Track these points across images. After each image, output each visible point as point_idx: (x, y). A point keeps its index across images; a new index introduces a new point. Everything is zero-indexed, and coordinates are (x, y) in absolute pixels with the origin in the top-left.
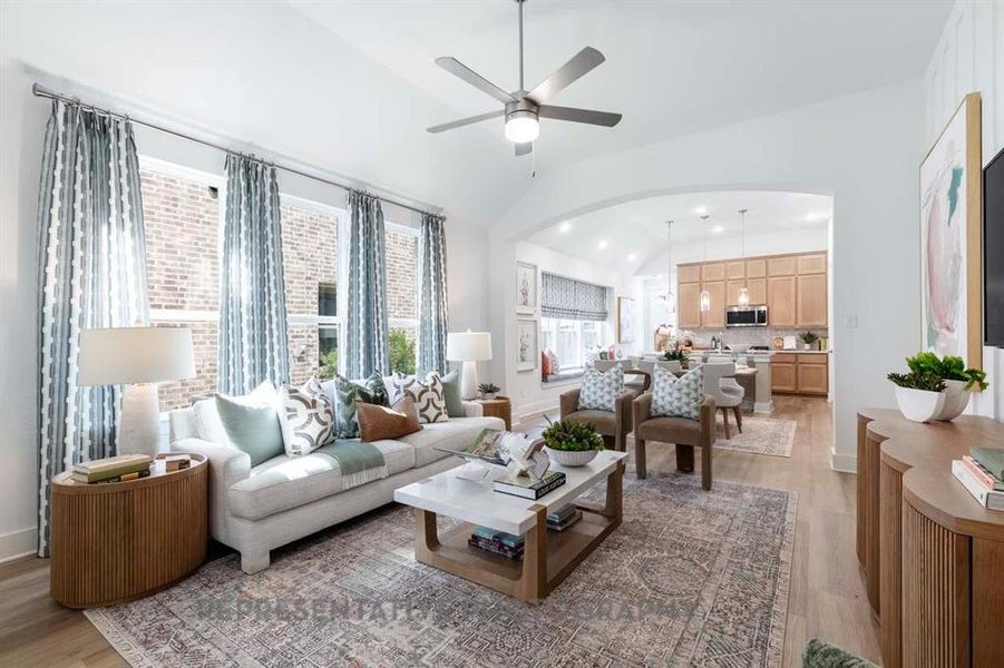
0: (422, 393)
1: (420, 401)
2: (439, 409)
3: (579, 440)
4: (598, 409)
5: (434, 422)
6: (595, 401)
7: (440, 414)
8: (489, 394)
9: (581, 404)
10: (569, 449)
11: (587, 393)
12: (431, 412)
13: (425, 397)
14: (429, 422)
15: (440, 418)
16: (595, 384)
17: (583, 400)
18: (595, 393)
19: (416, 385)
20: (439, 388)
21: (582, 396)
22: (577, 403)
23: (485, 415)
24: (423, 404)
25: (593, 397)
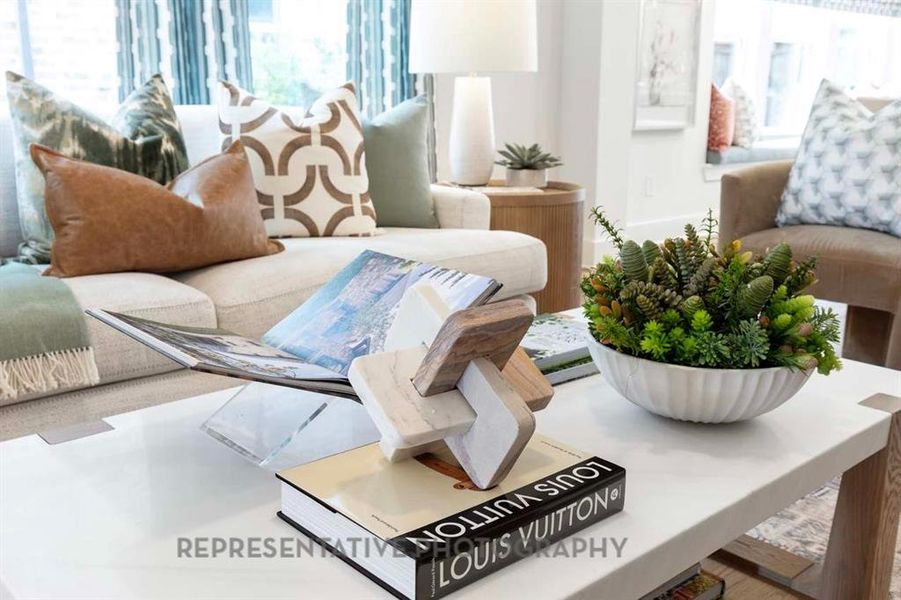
0: (293, 146)
1: (284, 170)
2: (345, 198)
3: (721, 323)
4: (844, 224)
5: (329, 234)
6: (837, 199)
7: (346, 213)
8: (524, 173)
9: (791, 208)
10: (673, 356)
11: (812, 171)
12: (319, 204)
13: (300, 161)
14: (314, 234)
15: (346, 225)
16: (842, 144)
17: (796, 195)
18: (838, 172)
19: (275, 124)
20: (350, 137)
21: (794, 183)
22: (778, 204)
23: (493, 227)
24: (294, 181)
25: (830, 186)
